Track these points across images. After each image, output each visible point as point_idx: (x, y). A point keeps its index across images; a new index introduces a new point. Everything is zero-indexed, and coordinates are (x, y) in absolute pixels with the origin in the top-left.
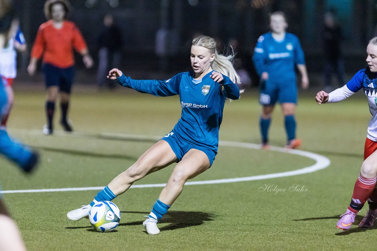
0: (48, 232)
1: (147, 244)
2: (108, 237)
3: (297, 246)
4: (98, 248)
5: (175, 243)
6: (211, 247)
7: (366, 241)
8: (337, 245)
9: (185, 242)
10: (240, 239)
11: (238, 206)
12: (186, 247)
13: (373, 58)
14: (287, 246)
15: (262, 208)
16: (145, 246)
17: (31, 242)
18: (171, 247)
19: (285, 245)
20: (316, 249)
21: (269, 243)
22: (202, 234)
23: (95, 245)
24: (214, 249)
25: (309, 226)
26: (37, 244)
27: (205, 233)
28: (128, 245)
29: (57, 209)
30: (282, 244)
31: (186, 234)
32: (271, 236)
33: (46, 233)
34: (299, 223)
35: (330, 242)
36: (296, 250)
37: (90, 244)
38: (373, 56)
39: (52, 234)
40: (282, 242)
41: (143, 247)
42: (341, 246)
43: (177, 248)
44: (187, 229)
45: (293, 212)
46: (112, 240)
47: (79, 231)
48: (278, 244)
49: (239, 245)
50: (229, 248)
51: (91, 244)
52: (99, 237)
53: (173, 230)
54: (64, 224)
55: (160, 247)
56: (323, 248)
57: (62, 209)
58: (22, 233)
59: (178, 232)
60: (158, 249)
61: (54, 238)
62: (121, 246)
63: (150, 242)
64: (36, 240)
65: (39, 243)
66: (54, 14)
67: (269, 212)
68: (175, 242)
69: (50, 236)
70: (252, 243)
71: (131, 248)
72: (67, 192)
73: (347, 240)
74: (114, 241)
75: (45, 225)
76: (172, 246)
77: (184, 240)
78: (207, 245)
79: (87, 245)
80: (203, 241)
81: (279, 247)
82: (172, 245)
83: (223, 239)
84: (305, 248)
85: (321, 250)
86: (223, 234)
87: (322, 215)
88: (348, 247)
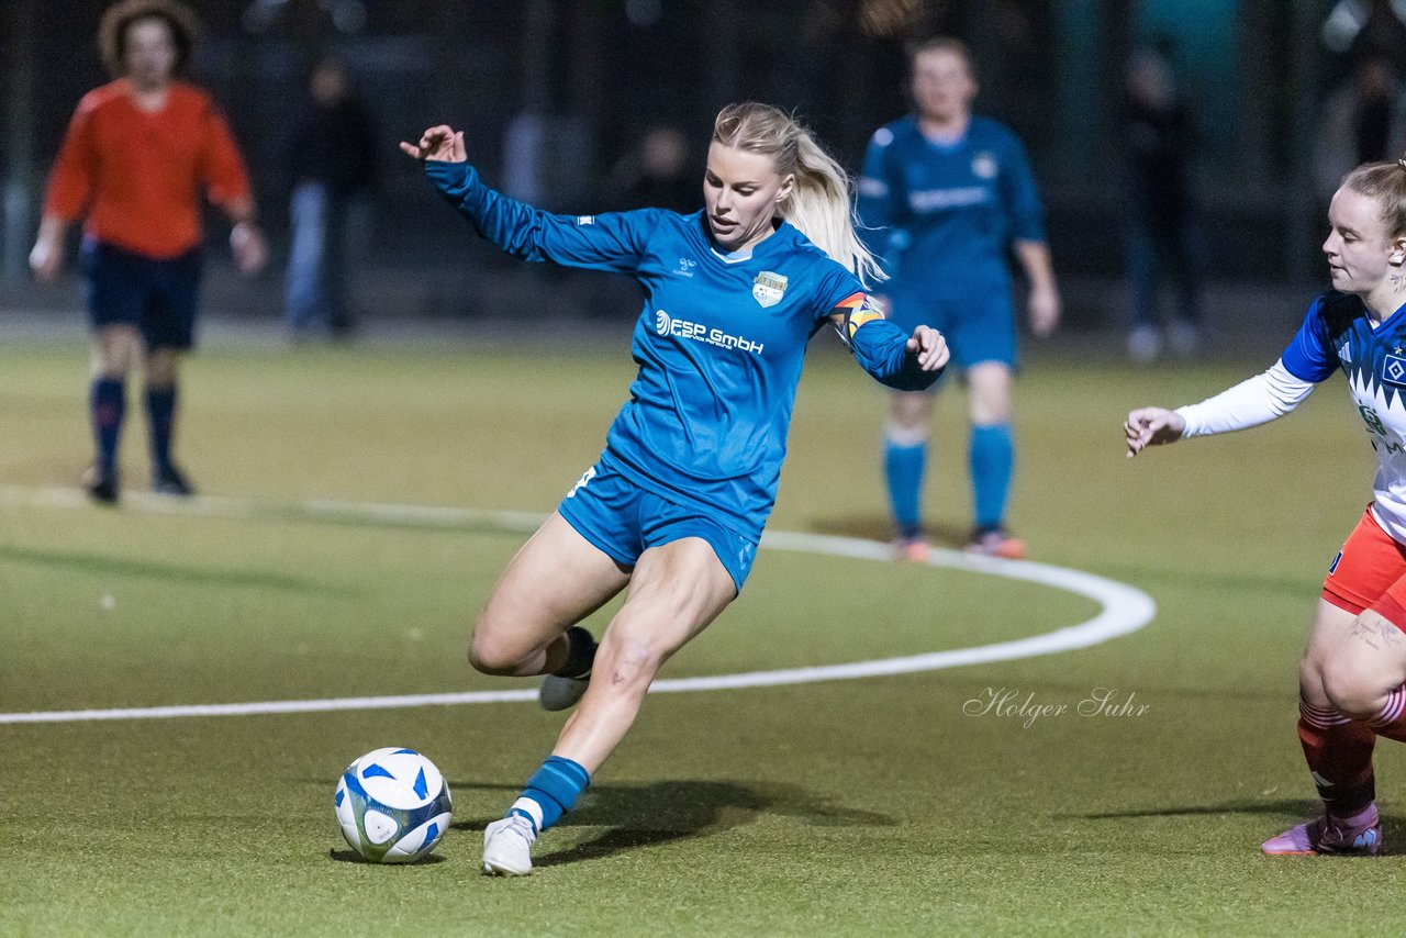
0: (103, 869)
1: (475, 914)
2: (326, 889)
3: (1032, 922)
4: (290, 929)
5: (578, 911)
6: (711, 926)
7: (1288, 902)
8: (1180, 919)
9: (616, 908)
10: (819, 898)
11: (811, 773)
12: (617, 924)
13: (1348, 241)
14: (994, 920)
15: (900, 782)
16: (467, 922)
17: (42, 906)
18: (563, 927)
19: (986, 918)
20: (1102, 932)
21: (928, 910)
22: (679, 879)
23: (277, 917)
24: (724, 934)
25: (1076, 848)
26: (64, 913)
27: (688, 873)
28: (404, 918)
29: (139, 784)
30: (975, 913)
31: (619, 877)
32: (937, 885)
33: (95, 875)
34: (1039, 835)
35: (1156, 906)
36: (1030, 935)
37: (261, 914)
38: (1349, 236)
39: (120, 876)
40: (975, 907)
41: (458, 925)
42: (1196, 922)
43: (584, 930)
44: (621, 860)
45: (1015, 795)
46: (343, 899)
47: (219, 865)
48: (959, 914)
49: (815, 917)
50: (779, 929)
51: (266, 916)
52: (294, 887)
53: (570, 865)
54: (165, 842)
55: (522, 924)
56: (1129, 928)
57: (155, 786)
58: (8, 874)
59: (586, 870)
60: (515, 932)
61: (128, 893)
62: (377, 923)
63: (483, 906)
64: (58, 899)
65: (69, 912)
66: (136, 59)
67: (926, 794)
68: (576, 907)
69: (110, 884)
70: (865, 911)
71: (415, 928)
72: (174, 719)
73: (1220, 898)
74: (349, 905)
75: (93, 843)
76: (568, 924)
77: (609, 900)
78: (696, 918)
79: (249, 917)
80: (683, 904)
81: (964, 924)
82: (568, 919)
83: (758, 897)
84: (1063, 930)
85: (1123, 935)
86: (757, 877)
87: (1124, 804)
88: (1224, 926)
